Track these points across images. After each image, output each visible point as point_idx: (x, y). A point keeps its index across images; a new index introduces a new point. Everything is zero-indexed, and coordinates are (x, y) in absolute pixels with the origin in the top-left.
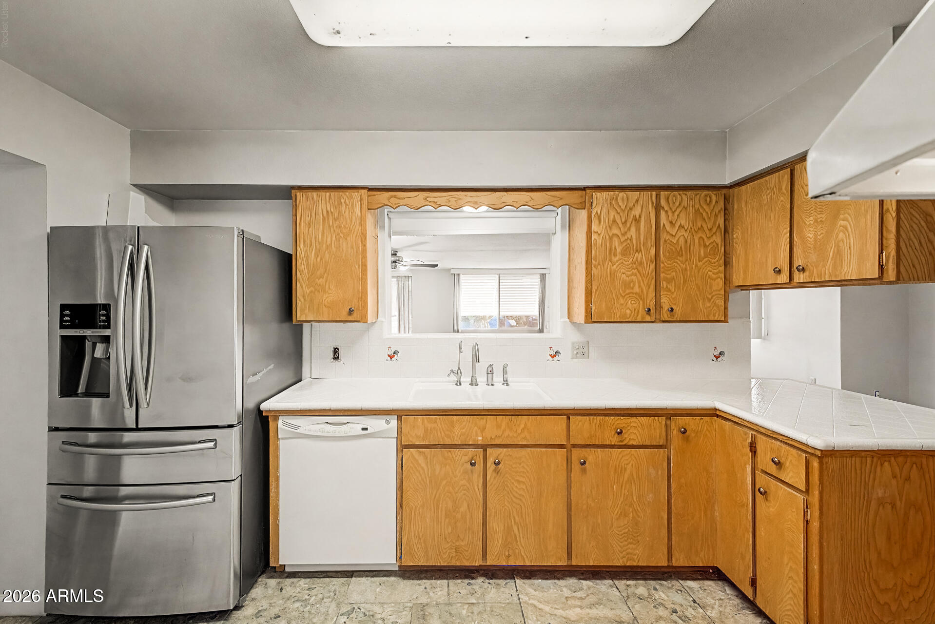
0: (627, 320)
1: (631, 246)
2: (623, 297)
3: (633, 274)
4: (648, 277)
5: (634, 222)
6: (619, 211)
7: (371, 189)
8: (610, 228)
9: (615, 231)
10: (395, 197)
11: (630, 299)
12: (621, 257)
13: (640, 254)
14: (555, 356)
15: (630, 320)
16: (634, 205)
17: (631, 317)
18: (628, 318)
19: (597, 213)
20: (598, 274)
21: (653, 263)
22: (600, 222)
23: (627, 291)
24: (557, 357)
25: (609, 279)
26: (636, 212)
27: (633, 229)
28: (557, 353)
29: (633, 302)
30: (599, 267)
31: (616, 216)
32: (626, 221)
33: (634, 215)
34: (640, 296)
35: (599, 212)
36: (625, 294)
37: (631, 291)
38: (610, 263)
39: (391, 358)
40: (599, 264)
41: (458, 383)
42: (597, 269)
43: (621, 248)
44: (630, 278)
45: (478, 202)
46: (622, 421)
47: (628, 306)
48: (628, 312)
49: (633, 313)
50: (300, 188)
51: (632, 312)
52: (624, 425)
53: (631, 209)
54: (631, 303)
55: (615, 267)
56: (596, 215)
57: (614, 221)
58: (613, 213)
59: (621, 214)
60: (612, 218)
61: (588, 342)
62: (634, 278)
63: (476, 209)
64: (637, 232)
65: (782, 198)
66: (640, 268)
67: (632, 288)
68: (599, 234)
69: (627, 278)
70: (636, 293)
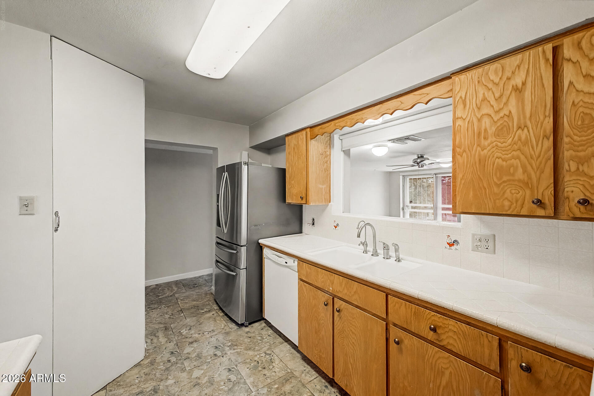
0: (504, 213)
1: (511, 125)
2: (498, 186)
3: (513, 157)
4: (539, 160)
5: (513, 93)
6: (490, 85)
7: (311, 127)
8: (479, 109)
9: (486, 110)
10: (321, 128)
11: (509, 187)
12: (494, 139)
13: (526, 130)
14: (453, 245)
15: (509, 213)
16: (513, 73)
17: (511, 210)
18: (507, 211)
19: (461, 97)
20: (464, 162)
21: (548, 139)
22: (465, 106)
23: (505, 178)
24: (455, 246)
25: (477, 166)
26: (518, 81)
27: (513, 102)
28: (455, 242)
29: (513, 191)
30: (464, 154)
31: (486, 93)
32: (501, 96)
33: (514, 85)
34: (527, 184)
35: (463, 97)
36: (501, 181)
37: (511, 178)
38: (479, 149)
39: (336, 228)
40: (464, 151)
41: (365, 252)
42: (462, 156)
43: (494, 129)
44: (509, 162)
45: (364, 118)
46: (438, 319)
47: (506, 196)
48: (507, 203)
49: (515, 205)
50: (287, 135)
51: (512, 204)
52: (441, 324)
53: (509, 79)
54: (511, 193)
55: (485, 151)
56: (460, 100)
57: (484, 99)
58: (481, 91)
59: (494, 89)
60: (481, 96)
61: (494, 236)
62: (516, 162)
63: (363, 123)
64: (520, 104)
66: (526, 149)
67: (513, 175)
68: (464, 120)
69: (504, 163)
70: (519, 181)
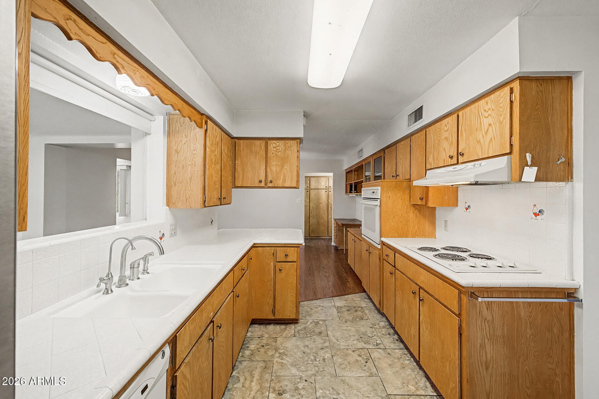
0: (215, 205)
9: (213, 148)
12: (214, 166)
14: (162, 238)
28: (163, 235)
42: (208, 171)
43: (214, 160)
55: (212, 171)
61: (176, 223)
65: (262, 152)
67: (216, 186)
68: (209, 149)
